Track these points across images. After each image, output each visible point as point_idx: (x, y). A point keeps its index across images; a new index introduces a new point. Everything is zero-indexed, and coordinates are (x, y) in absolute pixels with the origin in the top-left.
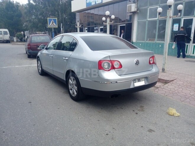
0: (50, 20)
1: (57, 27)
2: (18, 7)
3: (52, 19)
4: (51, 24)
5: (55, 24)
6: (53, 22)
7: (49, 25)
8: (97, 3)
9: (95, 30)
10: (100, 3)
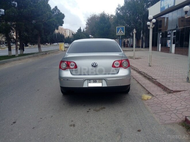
0: (118, 29)
1: (124, 34)
2: (108, 20)
3: (120, 27)
4: (119, 32)
5: (122, 32)
6: (121, 30)
7: (117, 33)
8: (170, 6)
9: (168, 34)
10: (173, 6)
